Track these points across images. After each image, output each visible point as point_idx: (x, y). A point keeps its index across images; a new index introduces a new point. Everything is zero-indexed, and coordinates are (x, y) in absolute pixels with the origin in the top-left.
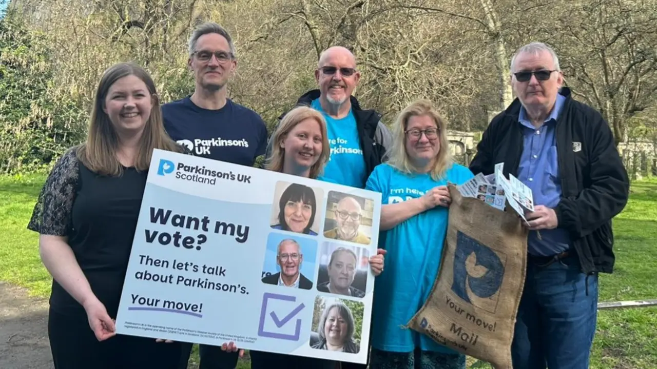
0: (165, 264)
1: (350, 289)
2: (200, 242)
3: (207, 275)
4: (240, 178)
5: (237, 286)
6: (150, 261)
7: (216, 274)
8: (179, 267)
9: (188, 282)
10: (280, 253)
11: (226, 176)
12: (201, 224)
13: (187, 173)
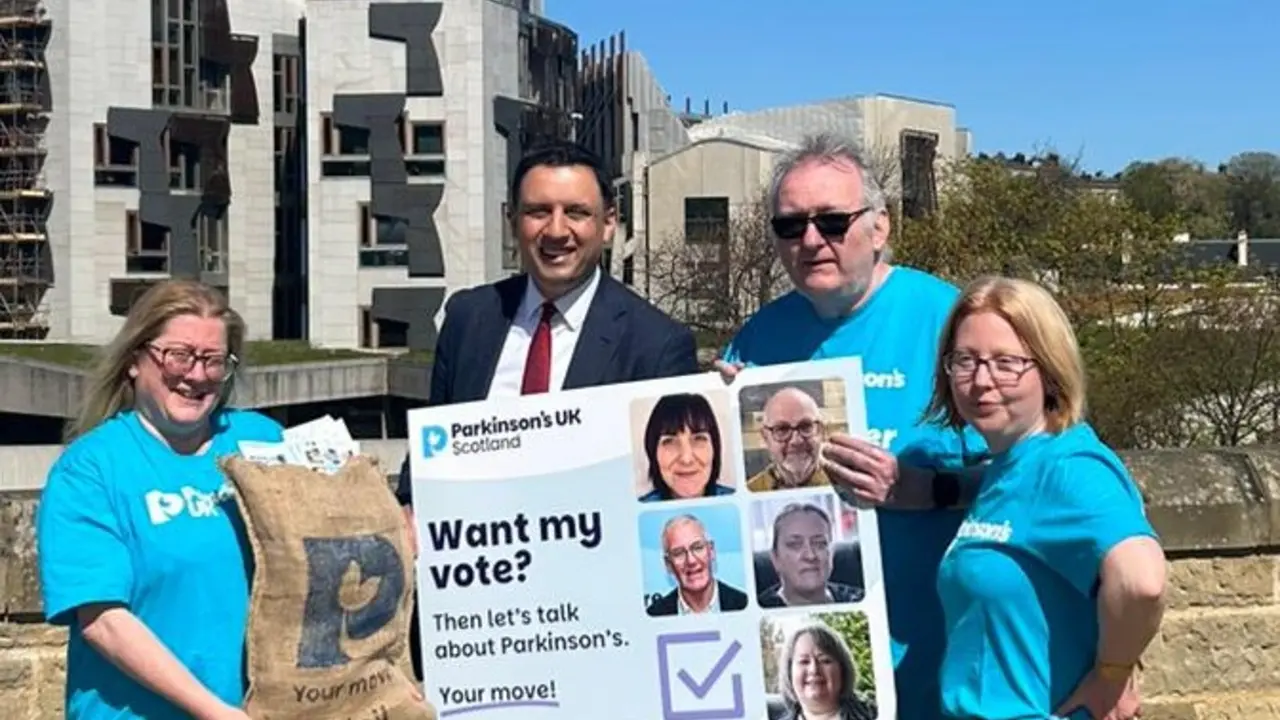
0: (476, 621)
1: (830, 588)
2: (521, 566)
3: (548, 626)
4: (562, 419)
5: (605, 634)
6: (451, 623)
7: (564, 619)
8: (498, 620)
9: (520, 646)
10: (668, 550)
11: (536, 423)
12: (515, 531)
13: (470, 440)
